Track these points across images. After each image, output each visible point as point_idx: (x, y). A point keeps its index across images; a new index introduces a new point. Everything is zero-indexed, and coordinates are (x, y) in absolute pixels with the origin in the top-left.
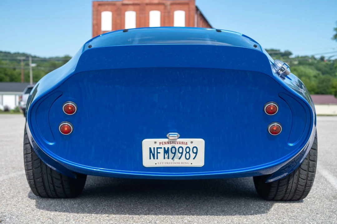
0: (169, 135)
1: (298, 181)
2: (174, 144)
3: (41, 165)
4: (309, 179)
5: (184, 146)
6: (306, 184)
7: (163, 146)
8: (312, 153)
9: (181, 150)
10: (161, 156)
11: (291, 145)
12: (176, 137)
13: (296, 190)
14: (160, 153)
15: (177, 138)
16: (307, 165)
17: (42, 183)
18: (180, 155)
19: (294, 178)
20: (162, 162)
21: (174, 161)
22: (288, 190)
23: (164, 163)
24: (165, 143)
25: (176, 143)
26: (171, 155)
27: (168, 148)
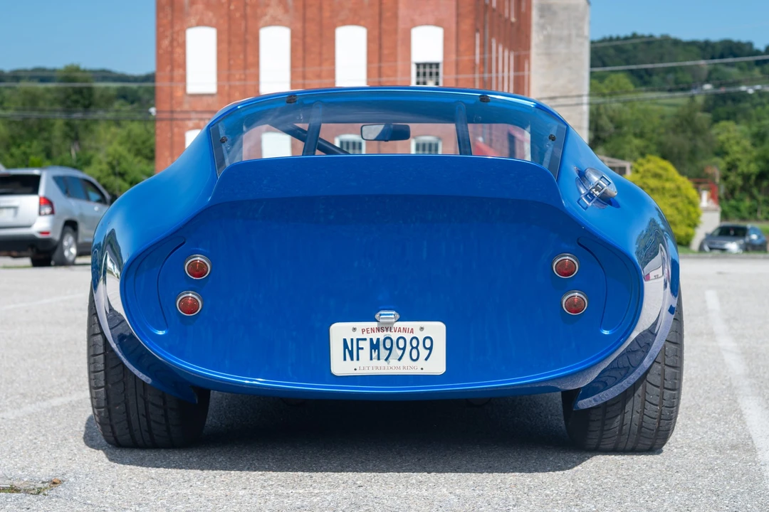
0: (380, 315)
1: (644, 408)
2: (389, 332)
3: (124, 376)
4: (665, 403)
5: (408, 337)
6: (661, 414)
7: (368, 336)
8: (670, 352)
9: (401, 344)
10: (365, 354)
11: (606, 332)
12: (392, 318)
13: (641, 427)
14: (362, 349)
15: (394, 320)
16: (659, 374)
17: (125, 414)
18: (400, 352)
19: (635, 402)
20: (366, 365)
21: (388, 363)
22: (624, 428)
23: (371, 368)
24: (373, 330)
25: (393, 330)
26: (384, 353)
27: (378, 340)
